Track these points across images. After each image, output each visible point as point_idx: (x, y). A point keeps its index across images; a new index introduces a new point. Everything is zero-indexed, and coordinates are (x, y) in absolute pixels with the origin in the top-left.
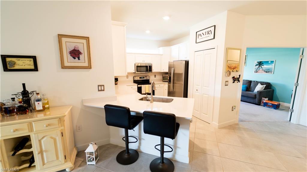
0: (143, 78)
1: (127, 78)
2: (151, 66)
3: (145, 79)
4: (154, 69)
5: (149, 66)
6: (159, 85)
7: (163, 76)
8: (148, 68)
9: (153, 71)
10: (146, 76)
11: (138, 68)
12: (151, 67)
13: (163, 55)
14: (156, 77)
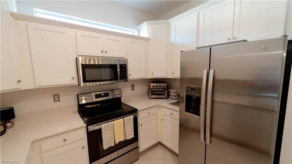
0: (107, 95)
1: (55, 101)
2: (125, 65)
3: (110, 97)
4: (133, 73)
5: (121, 66)
6: (148, 111)
7: (152, 87)
8: (118, 70)
9: (130, 77)
10: (112, 90)
11: (87, 71)
12: (124, 68)
13: (149, 39)
14: (134, 89)
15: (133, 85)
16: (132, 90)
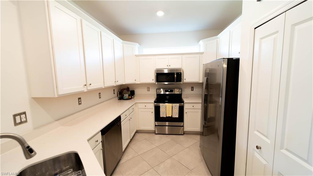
0: (172, 91)
1: (148, 91)
2: (181, 73)
4: (187, 78)
5: (177, 73)
6: (193, 105)
8: (175, 76)
13: (203, 53)
14: (193, 90)
15: (193, 87)
16: (192, 90)
